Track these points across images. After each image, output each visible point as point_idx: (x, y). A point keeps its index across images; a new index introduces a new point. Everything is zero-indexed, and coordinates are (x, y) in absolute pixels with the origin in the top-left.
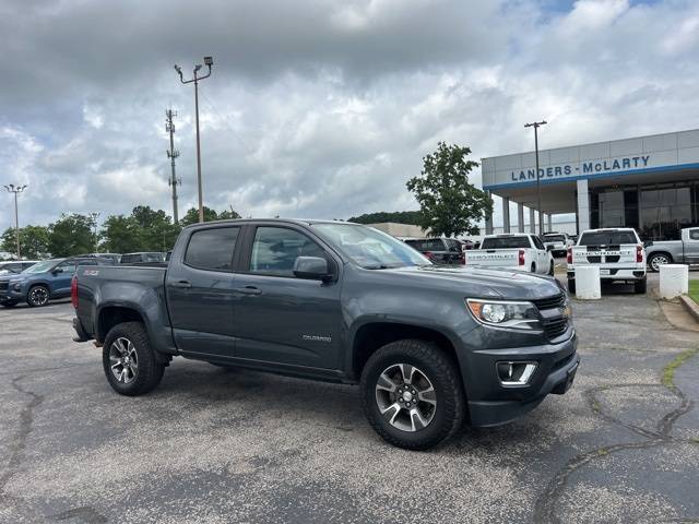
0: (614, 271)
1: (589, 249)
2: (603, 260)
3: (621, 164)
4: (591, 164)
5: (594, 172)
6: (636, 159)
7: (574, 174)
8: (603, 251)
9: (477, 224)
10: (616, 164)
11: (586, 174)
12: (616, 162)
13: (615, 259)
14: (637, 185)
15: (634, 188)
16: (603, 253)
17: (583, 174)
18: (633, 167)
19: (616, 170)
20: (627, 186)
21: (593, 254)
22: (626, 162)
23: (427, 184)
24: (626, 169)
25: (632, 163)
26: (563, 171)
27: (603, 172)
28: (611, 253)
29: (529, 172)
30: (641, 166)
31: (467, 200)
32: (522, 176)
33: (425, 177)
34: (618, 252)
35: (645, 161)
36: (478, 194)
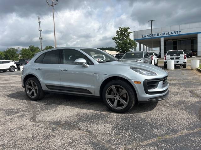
0: (178, 62)
1: (171, 56)
2: (175, 59)
3: (173, 33)
4: (165, 33)
5: (166, 35)
6: (177, 31)
7: (160, 36)
8: (175, 56)
9: (132, 50)
10: (172, 33)
11: (163, 36)
12: (172, 32)
13: (178, 58)
14: (177, 39)
15: (176, 40)
16: (175, 57)
17: (162, 36)
18: (176, 34)
19: (172, 35)
20: (174, 39)
21: (172, 57)
22: (175, 32)
23: (118, 38)
24: (175, 34)
25: (176, 33)
26: (157, 35)
27: (168, 35)
28: (177, 57)
29: (147, 35)
30: (179, 33)
31: (129, 43)
32: (145, 36)
33: (117, 36)
34: (179, 57)
35: (180, 32)
36: (132, 41)
